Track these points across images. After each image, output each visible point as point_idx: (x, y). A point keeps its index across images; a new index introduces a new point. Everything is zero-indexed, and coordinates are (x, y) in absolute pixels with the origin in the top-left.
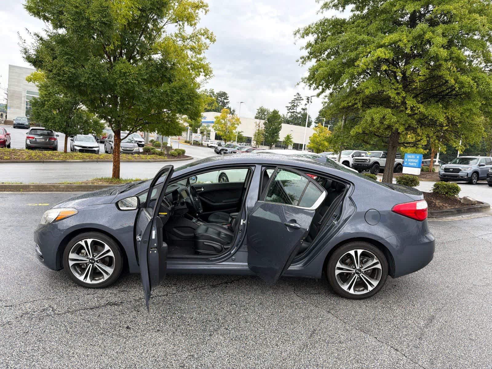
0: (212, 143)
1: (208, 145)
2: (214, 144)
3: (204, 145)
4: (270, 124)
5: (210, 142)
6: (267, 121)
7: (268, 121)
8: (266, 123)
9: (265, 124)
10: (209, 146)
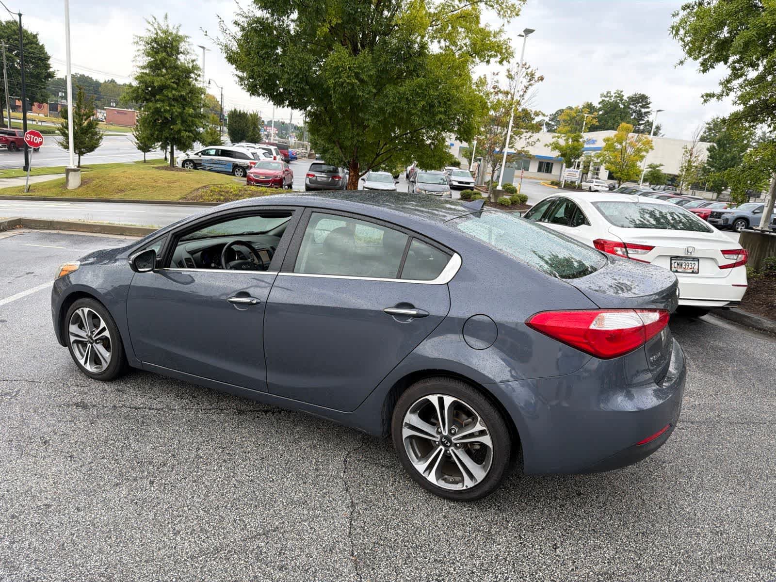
0: (598, 186)
1: (590, 187)
2: (602, 186)
3: (583, 188)
4: (722, 149)
5: (594, 183)
6: (715, 145)
7: (719, 145)
8: (714, 147)
9: (710, 150)
10: (592, 190)
